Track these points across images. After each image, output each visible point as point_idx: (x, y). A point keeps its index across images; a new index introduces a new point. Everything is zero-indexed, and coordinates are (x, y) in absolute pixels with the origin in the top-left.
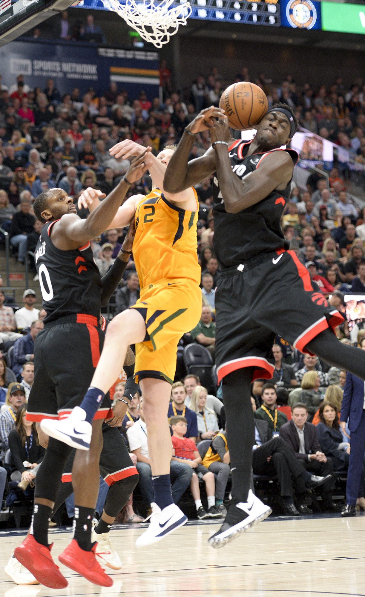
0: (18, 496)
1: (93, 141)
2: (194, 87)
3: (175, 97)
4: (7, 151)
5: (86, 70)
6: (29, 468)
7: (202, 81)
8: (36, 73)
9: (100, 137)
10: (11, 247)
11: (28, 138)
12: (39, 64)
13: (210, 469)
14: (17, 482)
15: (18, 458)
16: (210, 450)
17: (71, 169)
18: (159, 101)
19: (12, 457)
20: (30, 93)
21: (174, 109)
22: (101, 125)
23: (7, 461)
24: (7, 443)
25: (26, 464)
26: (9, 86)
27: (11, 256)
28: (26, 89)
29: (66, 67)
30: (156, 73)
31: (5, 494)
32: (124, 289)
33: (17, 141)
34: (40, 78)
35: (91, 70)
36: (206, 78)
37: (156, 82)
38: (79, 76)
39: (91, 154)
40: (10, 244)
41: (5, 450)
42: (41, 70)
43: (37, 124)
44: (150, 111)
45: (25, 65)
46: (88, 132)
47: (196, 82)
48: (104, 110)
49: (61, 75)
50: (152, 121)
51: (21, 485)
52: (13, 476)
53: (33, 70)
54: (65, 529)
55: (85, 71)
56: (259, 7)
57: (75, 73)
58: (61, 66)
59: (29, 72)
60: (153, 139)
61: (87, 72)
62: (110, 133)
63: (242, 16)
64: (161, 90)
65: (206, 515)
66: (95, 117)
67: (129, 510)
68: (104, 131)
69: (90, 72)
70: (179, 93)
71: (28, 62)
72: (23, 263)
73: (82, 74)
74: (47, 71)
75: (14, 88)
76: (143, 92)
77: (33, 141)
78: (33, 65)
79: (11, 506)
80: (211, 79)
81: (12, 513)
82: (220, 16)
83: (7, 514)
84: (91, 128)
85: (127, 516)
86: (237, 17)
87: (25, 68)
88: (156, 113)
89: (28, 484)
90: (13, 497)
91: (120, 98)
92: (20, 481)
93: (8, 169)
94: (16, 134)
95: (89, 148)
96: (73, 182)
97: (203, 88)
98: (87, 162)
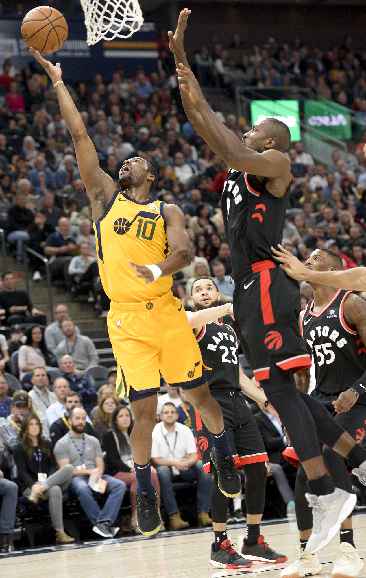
5: (77, 46)
7: (205, 50)
8: (23, 53)
10: (8, 245)
14: (28, 496)
17: (69, 158)
20: (17, 76)
27: (8, 255)
28: (12, 72)
30: (154, 45)
35: (82, 47)
37: (154, 55)
38: (70, 54)
40: (7, 241)
43: (27, 109)
45: (10, 45)
46: (84, 114)
47: (199, 52)
50: (155, 99)
51: (32, 498)
53: (19, 50)
54: (83, 544)
55: (76, 48)
57: (66, 50)
59: (15, 53)
61: (79, 48)
64: (160, 64)
68: (101, 113)
69: (81, 48)
71: (13, 42)
72: (22, 262)
73: (73, 51)
76: (140, 66)
78: (19, 45)
81: (25, 530)
83: (19, 532)
87: (10, 48)
91: (117, 76)
96: (71, 171)
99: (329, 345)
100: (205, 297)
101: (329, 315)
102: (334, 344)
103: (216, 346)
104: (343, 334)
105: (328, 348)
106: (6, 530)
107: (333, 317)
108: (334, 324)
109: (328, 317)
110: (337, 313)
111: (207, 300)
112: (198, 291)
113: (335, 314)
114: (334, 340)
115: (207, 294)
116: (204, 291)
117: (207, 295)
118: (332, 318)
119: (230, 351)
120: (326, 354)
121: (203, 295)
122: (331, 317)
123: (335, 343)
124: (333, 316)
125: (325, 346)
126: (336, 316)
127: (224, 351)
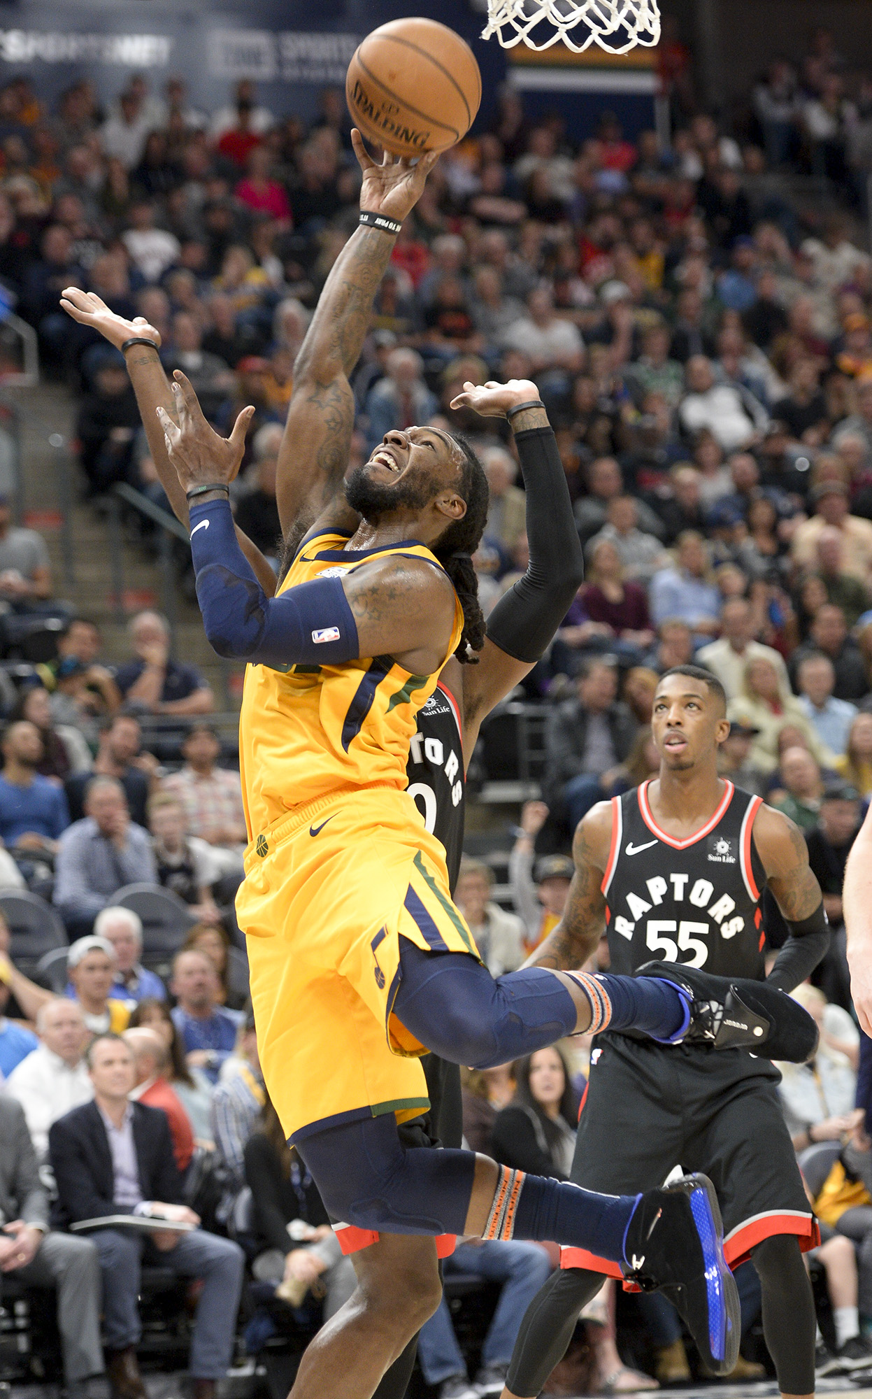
0: (277, 1322)
1: (465, 271)
2: (762, 98)
3: (704, 128)
4: (212, 311)
6: (304, 1243)
7: (785, 76)
8: (291, 73)
9: (487, 258)
11: (272, 269)
12: (301, 45)
13: (840, 1229)
14: (274, 1282)
15: (272, 1212)
16: (837, 1173)
17: (403, 358)
18: (656, 141)
19: (256, 1213)
20: (270, 132)
21: (705, 163)
22: (487, 222)
23: (241, 1222)
24: (239, 1171)
25: (297, 1229)
26: (208, 112)
28: (261, 120)
31: (241, 1322)
32: (569, 708)
33: (241, 278)
34: (301, 87)
36: (799, 68)
37: (646, 83)
39: (461, 310)
41: (235, 1191)
42: (303, 62)
43: (299, 224)
44: (633, 170)
45: (250, 51)
46: (450, 244)
47: (765, 80)
48: (495, 175)
51: (286, 1291)
52: (262, 1267)
53: (280, 62)
59: (268, 70)
60: (642, 255)
62: (514, 247)
64: (662, 111)
65: (833, 1364)
66: (469, 198)
67: (604, 1354)
68: (495, 239)
70: (715, 114)
71: (259, 40)
74: (324, 64)
75: (225, 121)
76: (608, 116)
77: (288, 279)
78: (278, 50)
79: (260, 1353)
80: (815, 68)
81: (261, 1375)
83: (247, 1380)
84: (457, 231)
85: (600, 1374)
87: (254, 57)
88: (650, 182)
89: (304, 1288)
90: (263, 1327)
91: (542, 138)
92: (281, 1280)
93: (216, 363)
94: (237, 260)
95: (452, 291)
96: (408, 395)
97: (790, 98)
98: (449, 334)
99: (703, 928)
101: (714, 853)
102: (715, 927)
104: (742, 908)
105: (693, 936)
106: (210, 1368)
107: (724, 861)
108: (726, 880)
109: (711, 858)
110: (734, 852)
113: (730, 853)
114: (719, 919)
118: (721, 863)
120: (683, 949)
122: (719, 859)
123: (720, 926)
124: (724, 857)
125: (687, 927)
126: (731, 860)
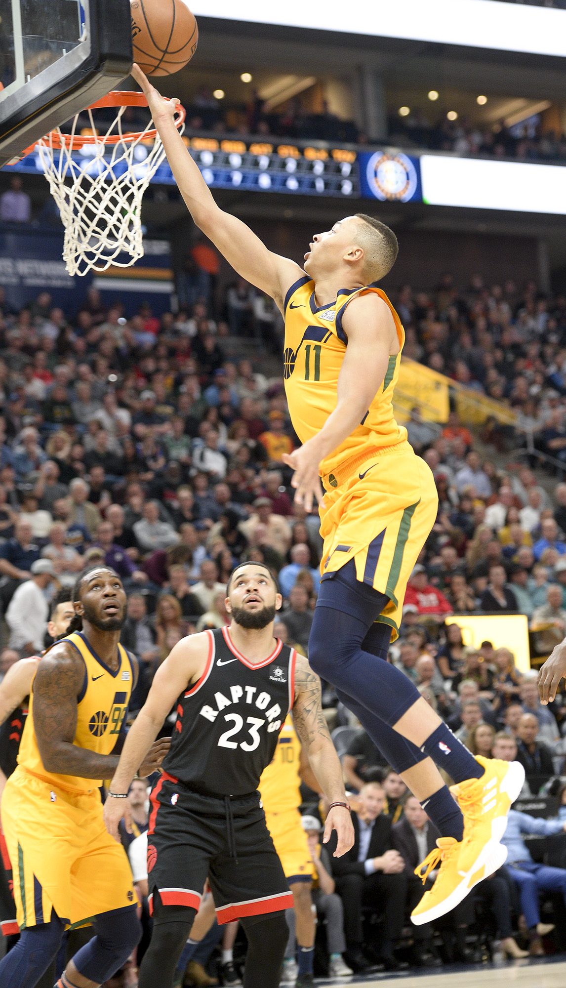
1: (71, 385)
3: (201, 310)
21: (198, 329)
29: (24, 267)
30: (166, 274)
37: (166, 288)
38: (45, 282)
39: (65, 404)
44: (158, 333)
49: (14, 280)
50: (162, 351)
55: (54, 273)
56: (326, 168)
57: (38, 276)
58: (14, 267)
63: (300, 182)
64: (174, 301)
73: (50, 278)
82: (265, 182)
86: (292, 184)
88: (168, 339)
100: (253, 596)
103: (216, 713)
111: (256, 601)
112: (240, 583)
115: (256, 590)
116: (251, 585)
117: (255, 592)
119: (247, 726)
121: (249, 591)
127: (232, 724)
